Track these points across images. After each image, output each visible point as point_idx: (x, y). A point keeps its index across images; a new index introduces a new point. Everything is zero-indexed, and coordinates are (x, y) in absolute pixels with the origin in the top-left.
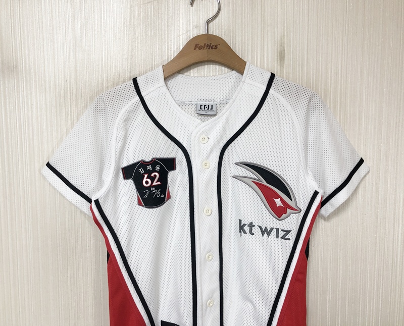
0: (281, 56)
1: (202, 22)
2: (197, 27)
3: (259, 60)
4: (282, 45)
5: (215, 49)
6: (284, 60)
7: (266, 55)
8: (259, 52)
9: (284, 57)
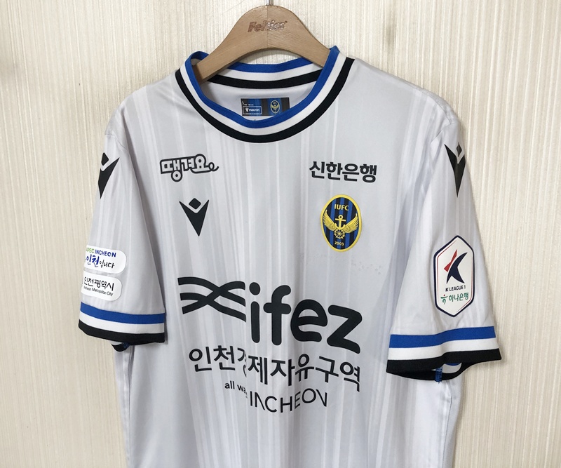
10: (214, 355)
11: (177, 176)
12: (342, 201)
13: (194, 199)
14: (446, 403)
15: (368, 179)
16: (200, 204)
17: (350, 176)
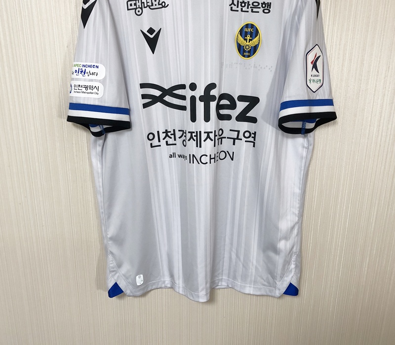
10: (162, 136)
11: (139, 11)
12: (250, 26)
13: (151, 28)
14: (305, 149)
15: (265, 11)
16: (155, 31)
17: (255, 10)
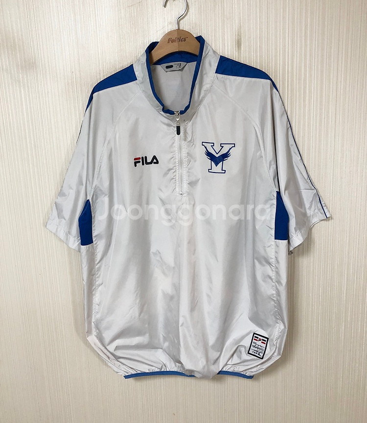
0: (239, 44)
1: (174, 19)
2: (171, 23)
3: (221, 48)
4: (239, 35)
5: (184, 41)
6: (241, 48)
7: (226, 45)
8: (221, 42)
9: (241, 44)
